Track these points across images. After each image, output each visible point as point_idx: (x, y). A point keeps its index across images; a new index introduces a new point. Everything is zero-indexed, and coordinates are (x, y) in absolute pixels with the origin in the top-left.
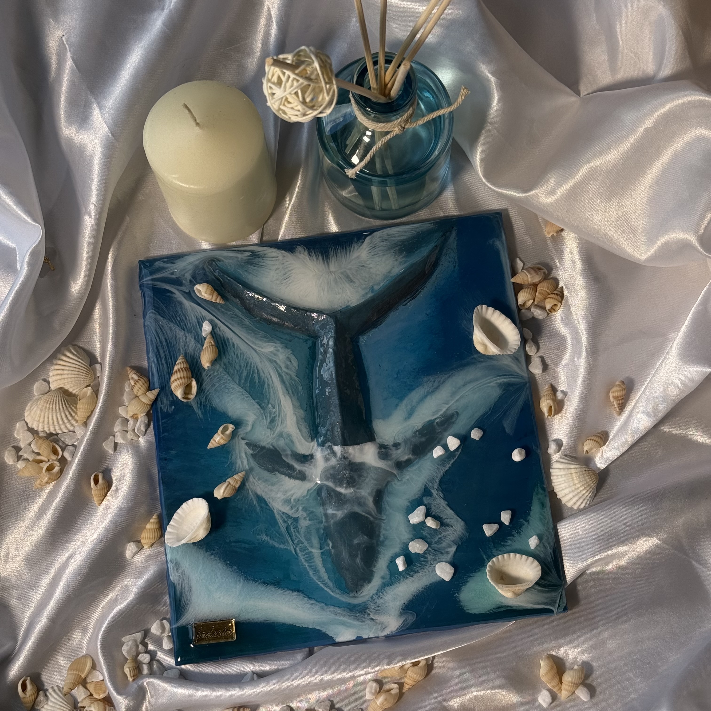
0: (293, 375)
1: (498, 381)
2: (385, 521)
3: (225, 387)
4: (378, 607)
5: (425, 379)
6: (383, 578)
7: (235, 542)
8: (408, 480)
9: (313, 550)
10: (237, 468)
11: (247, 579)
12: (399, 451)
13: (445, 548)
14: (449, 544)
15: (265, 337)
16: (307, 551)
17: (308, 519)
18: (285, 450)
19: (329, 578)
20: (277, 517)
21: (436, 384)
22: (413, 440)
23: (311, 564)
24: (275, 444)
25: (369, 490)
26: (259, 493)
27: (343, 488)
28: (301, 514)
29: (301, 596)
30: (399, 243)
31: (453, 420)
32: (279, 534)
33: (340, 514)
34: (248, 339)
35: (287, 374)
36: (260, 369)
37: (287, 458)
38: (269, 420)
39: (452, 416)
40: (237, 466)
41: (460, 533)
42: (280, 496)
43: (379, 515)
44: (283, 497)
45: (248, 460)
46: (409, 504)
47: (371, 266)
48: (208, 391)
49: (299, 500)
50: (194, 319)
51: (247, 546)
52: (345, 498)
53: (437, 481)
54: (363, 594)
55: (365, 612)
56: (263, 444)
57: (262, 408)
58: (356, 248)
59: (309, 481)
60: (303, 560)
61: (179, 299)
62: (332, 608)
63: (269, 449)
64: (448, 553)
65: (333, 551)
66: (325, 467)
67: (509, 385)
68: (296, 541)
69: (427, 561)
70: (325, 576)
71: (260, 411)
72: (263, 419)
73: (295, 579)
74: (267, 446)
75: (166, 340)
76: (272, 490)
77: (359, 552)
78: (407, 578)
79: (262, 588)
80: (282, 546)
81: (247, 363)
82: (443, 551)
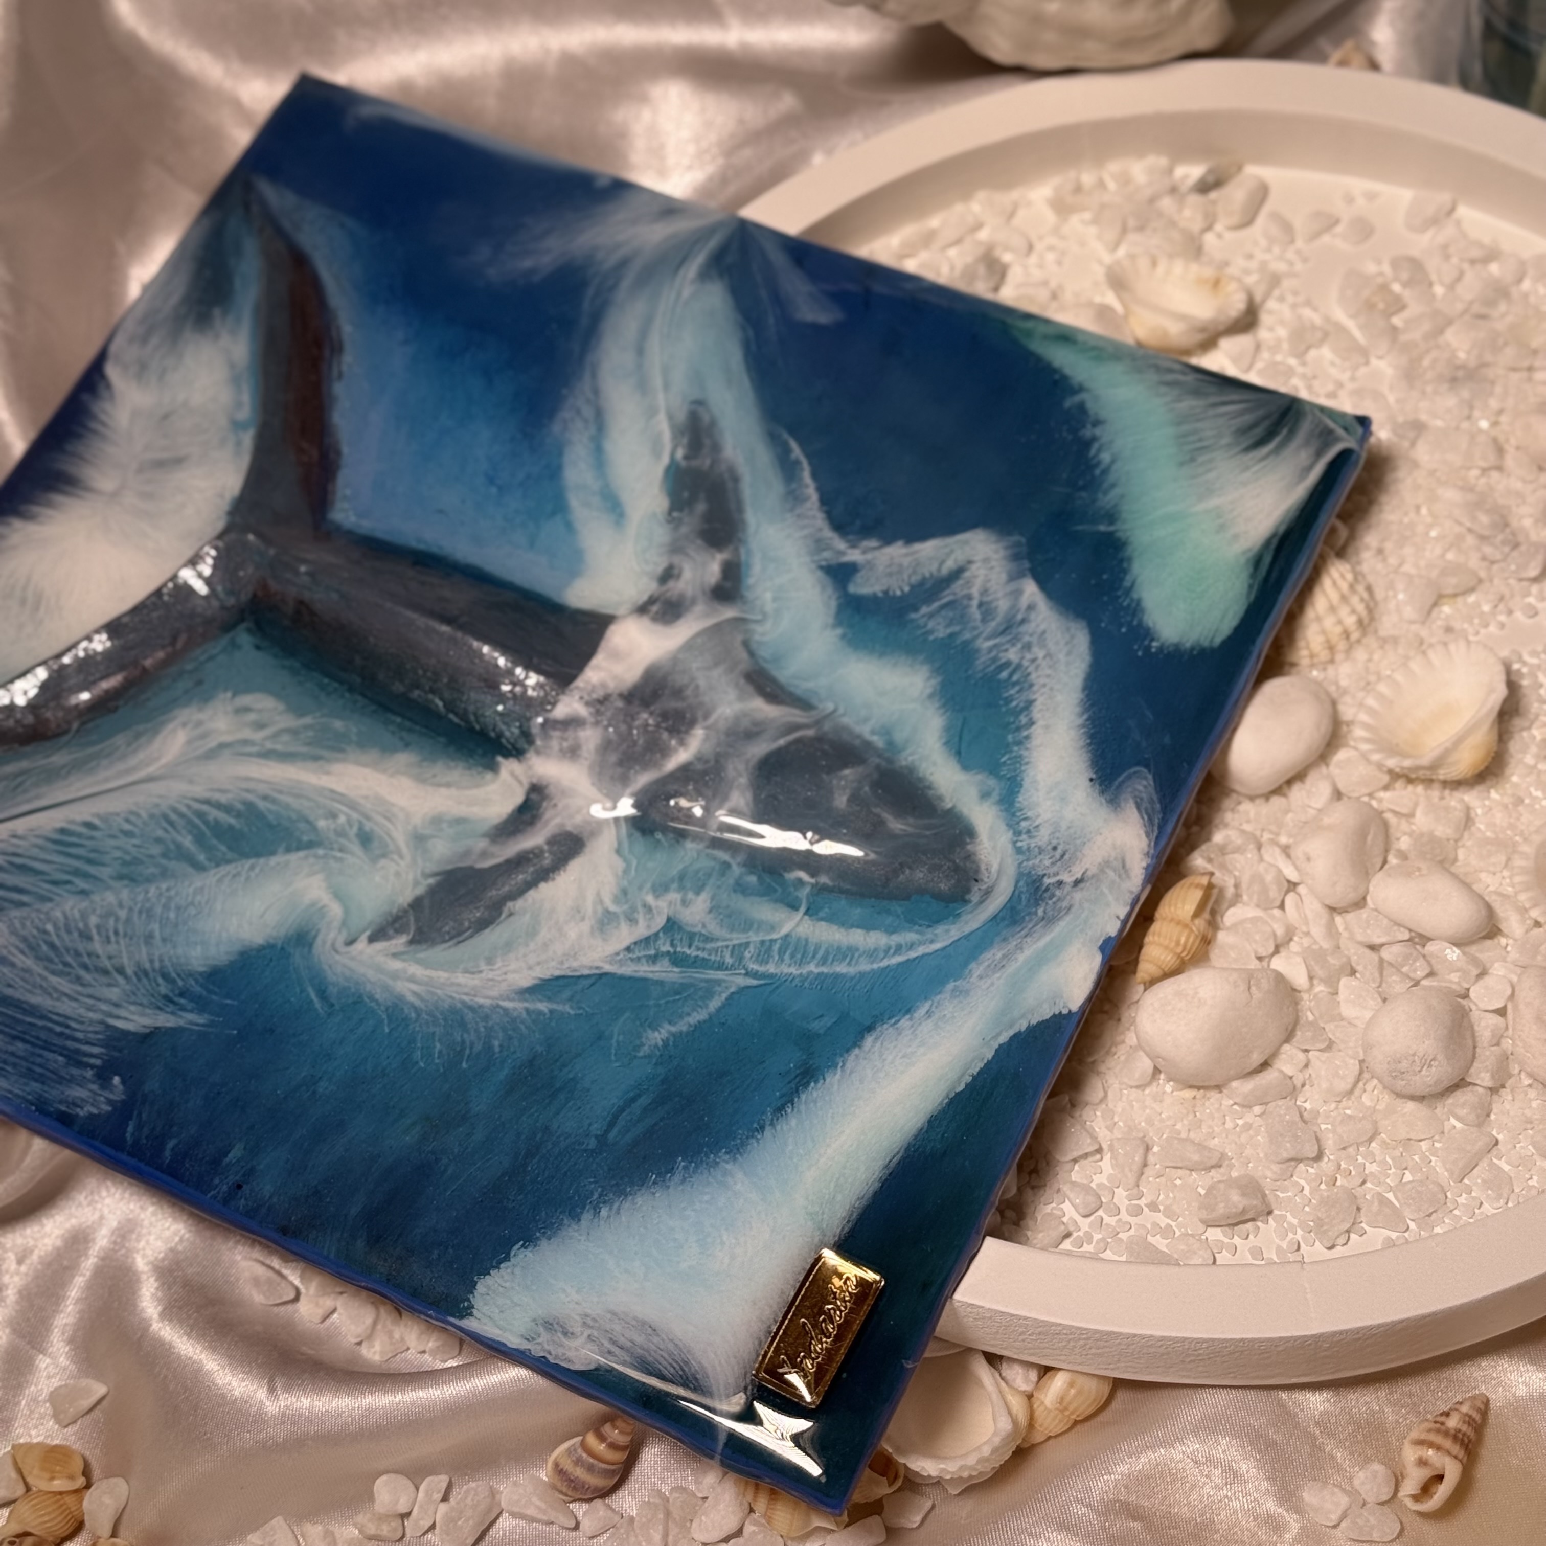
4: (1055, 848)
5: (556, 428)
6: (985, 795)
7: (611, 1125)
8: (775, 599)
9: (785, 931)
15: (138, 736)
16: (776, 947)
18: (467, 853)
19: (891, 930)
20: (628, 970)
21: (588, 412)
23: (819, 956)
24: (431, 867)
29: (886, 1030)
32: (677, 993)
34: (107, 780)
35: (276, 735)
36: (207, 795)
37: (493, 855)
38: (356, 848)
41: (1002, 553)
44: (585, 927)
47: (181, 398)
49: (625, 892)
51: (644, 1101)
53: (828, 533)
54: (994, 868)
55: (1047, 889)
56: (405, 897)
57: (310, 845)
60: (794, 970)
62: (977, 969)
63: (432, 891)
64: (1031, 607)
66: (591, 768)
68: (729, 960)
70: (877, 939)
71: (316, 856)
72: (340, 860)
73: (828, 1021)
74: (420, 890)
76: (545, 945)
78: (1027, 737)
79: (791, 1123)
80: (714, 1004)
81: (165, 817)
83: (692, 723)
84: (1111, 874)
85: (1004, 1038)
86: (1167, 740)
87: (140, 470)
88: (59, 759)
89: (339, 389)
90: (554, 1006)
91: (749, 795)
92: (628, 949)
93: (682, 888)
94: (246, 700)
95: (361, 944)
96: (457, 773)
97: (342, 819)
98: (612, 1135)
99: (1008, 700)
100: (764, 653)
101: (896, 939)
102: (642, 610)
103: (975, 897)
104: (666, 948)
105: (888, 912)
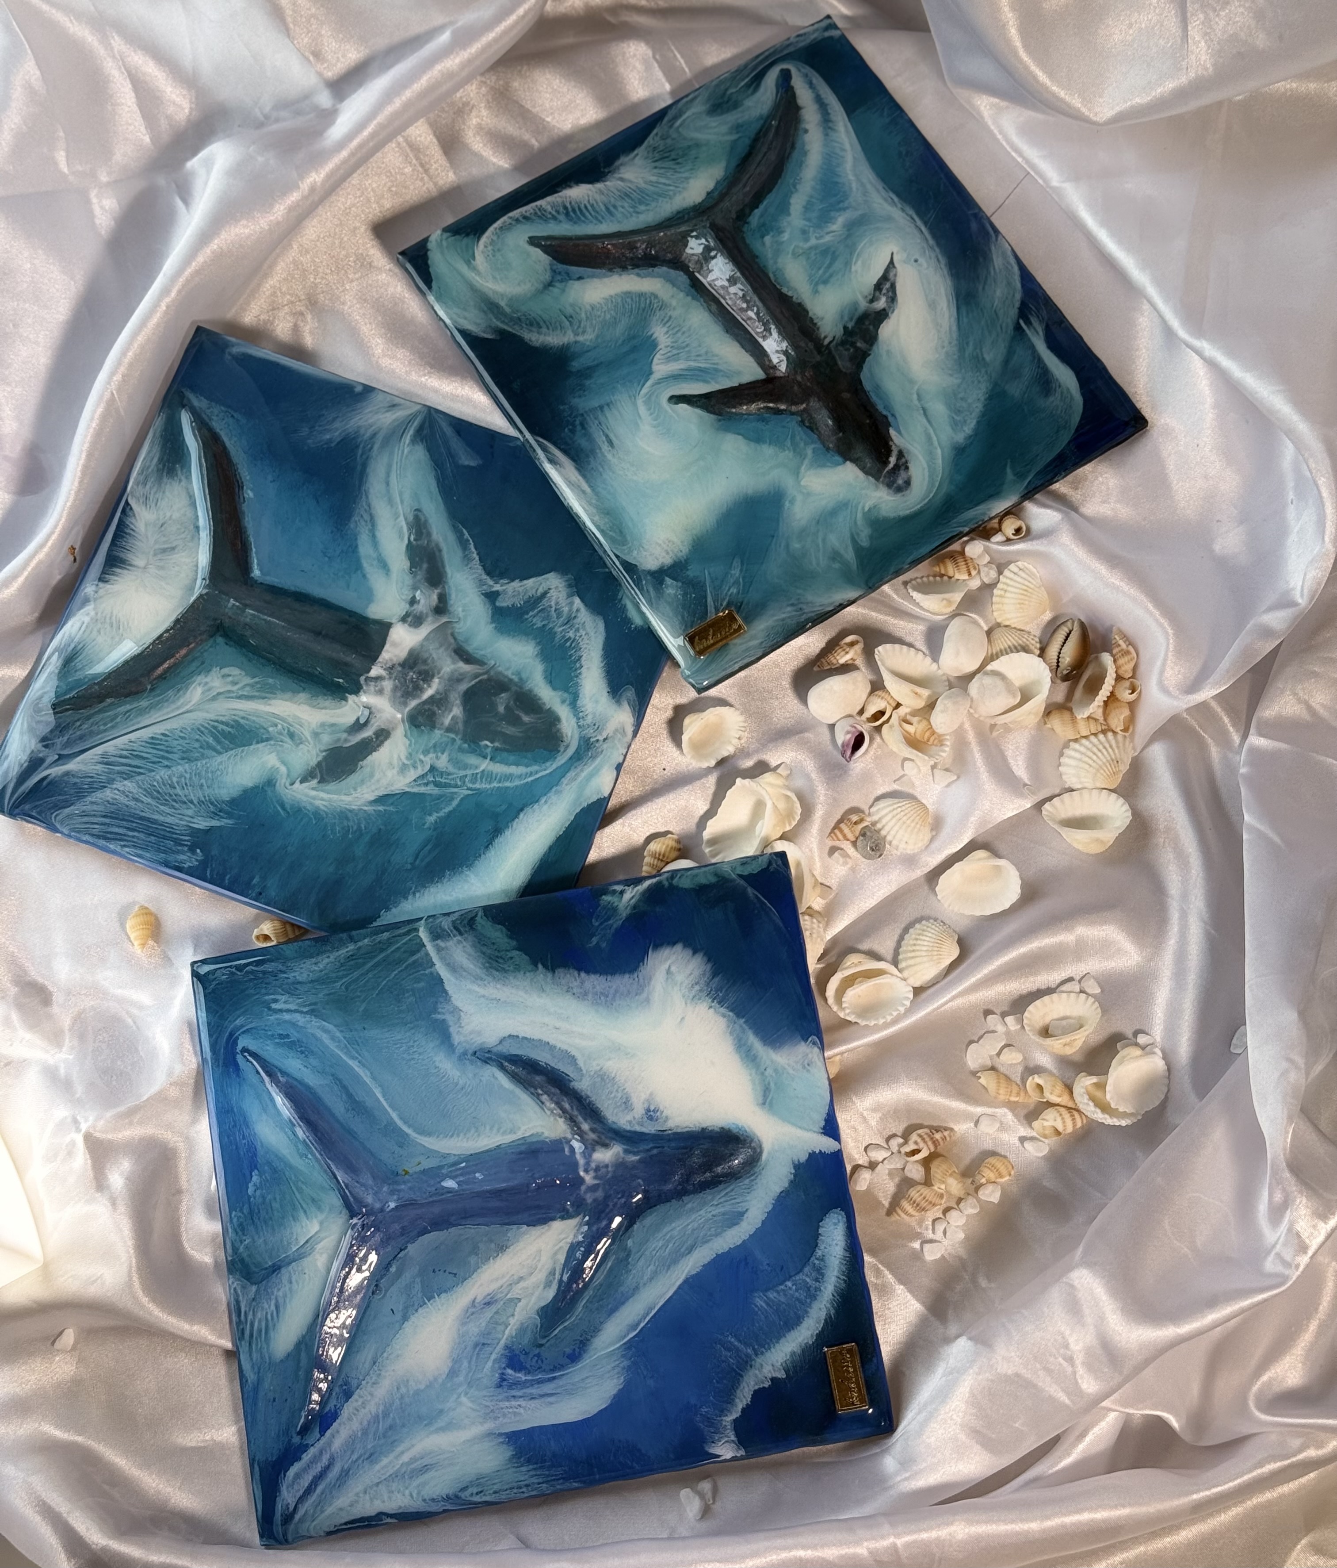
0: (248, 680)
1: (407, 442)
3: (212, 772)
4: (595, 725)
5: (352, 526)
6: (563, 702)
7: (416, 858)
8: (463, 611)
9: (482, 769)
11: (469, 866)
13: (571, 611)
14: (569, 603)
15: (179, 691)
16: (479, 776)
17: (440, 754)
18: (339, 740)
19: (527, 766)
20: (416, 790)
21: (366, 517)
23: (498, 779)
24: (323, 748)
25: (449, 661)
28: (428, 760)
29: (528, 810)
30: (161, 466)
31: (423, 519)
32: (438, 799)
34: (168, 713)
35: (243, 688)
36: (216, 718)
38: (288, 739)
39: (417, 518)
41: (564, 584)
42: (391, 774)
44: (395, 771)
45: (324, 791)
46: (494, 625)
47: (168, 514)
48: (204, 797)
49: (410, 754)
50: (99, 767)
51: (429, 847)
53: (485, 577)
54: (569, 735)
55: (592, 744)
56: (314, 762)
57: (267, 740)
58: (133, 521)
59: (393, 729)
60: (488, 786)
61: (60, 773)
62: (565, 781)
63: (325, 758)
64: (578, 610)
65: (497, 744)
66: (390, 700)
67: (419, 431)
68: (459, 783)
69: (574, 640)
70: (521, 770)
71: (270, 745)
72: (281, 746)
73: (504, 807)
75: (104, 816)
76: (378, 781)
78: (580, 674)
79: (492, 853)
80: (455, 803)
81: (199, 729)
82: (573, 615)
83: (433, 676)
84: (619, 736)
85: (578, 810)
86: (640, 672)
87: (155, 555)
88: (144, 703)
89: (245, 507)
90: (386, 808)
91: (461, 708)
92: (415, 781)
93: (435, 752)
94: (226, 671)
95: (297, 785)
96: (328, 702)
97: (280, 727)
98: (417, 862)
99: (571, 656)
100: (460, 638)
101: (529, 769)
102: (404, 619)
103: (562, 749)
104: (432, 779)
105: (526, 757)
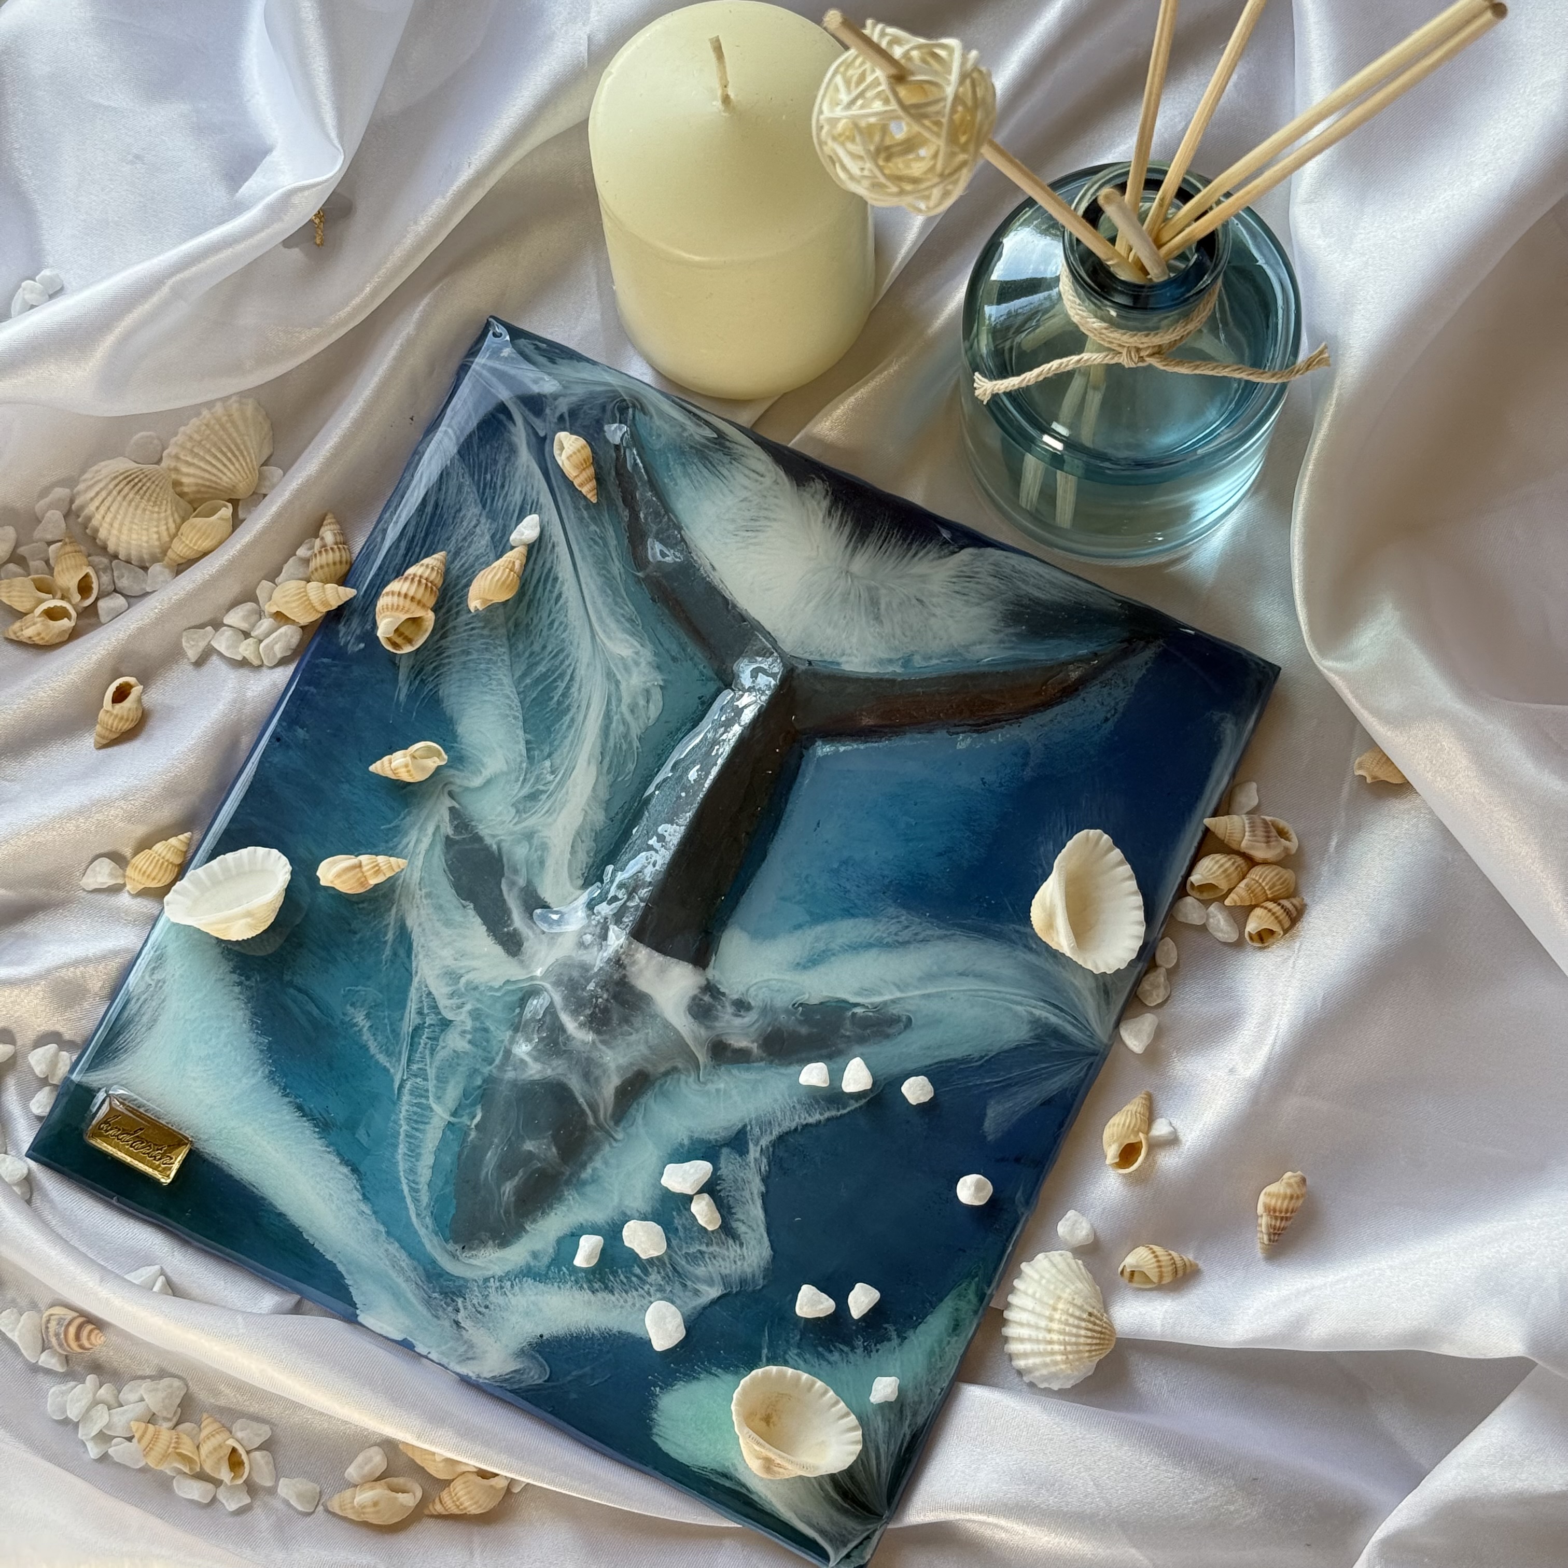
0: (635, 731)
1: (1037, 1012)
2: (614, 1144)
3: (487, 670)
4: (487, 1307)
10: (400, 847)
12: (737, 1021)
13: (698, 1279)
14: (711, 1278)
16: (423, 1101)
17: (469, 1037)
20: (413, 994)
22: (783, 1017)
23: (414, 1132)
24: (505, 846)
26: (409, 923)
27: (576, 1020)
28: (462, 1018)
29: (353, 1181)
31: (891, 1031)
32: (393, 1031)
33: (535, 1070)
35: (624, 722)
36: (578, 679)
37: (510, 890)
40: (405, 841)
43: (612, 1123)
45: (432, 845)
46: (686, 1142)
47: (938, 611)
48: (449, 657)
50: (517, 498)
52: (565, 1044)
54: (473, 1261)
57: (530, 758)
58: (931, 556)
62: (394, 1248)
67: (1055, 1033)
68: (415, 1067)
69: (644, 1282)
71: (521, 762)
74: (488, 841)
77: (521, 1173)
78: (581, 1288)
79: (288, 1115)
80: (382, 1058)
81: (562, 650)
82: (689, 1283)
90: (389, 944)
92: (429, 994)
93: (475, 1030)
97: (551, 778)
101: (424, 1188)
103: (450, 1246)
104: (428, 1021)
